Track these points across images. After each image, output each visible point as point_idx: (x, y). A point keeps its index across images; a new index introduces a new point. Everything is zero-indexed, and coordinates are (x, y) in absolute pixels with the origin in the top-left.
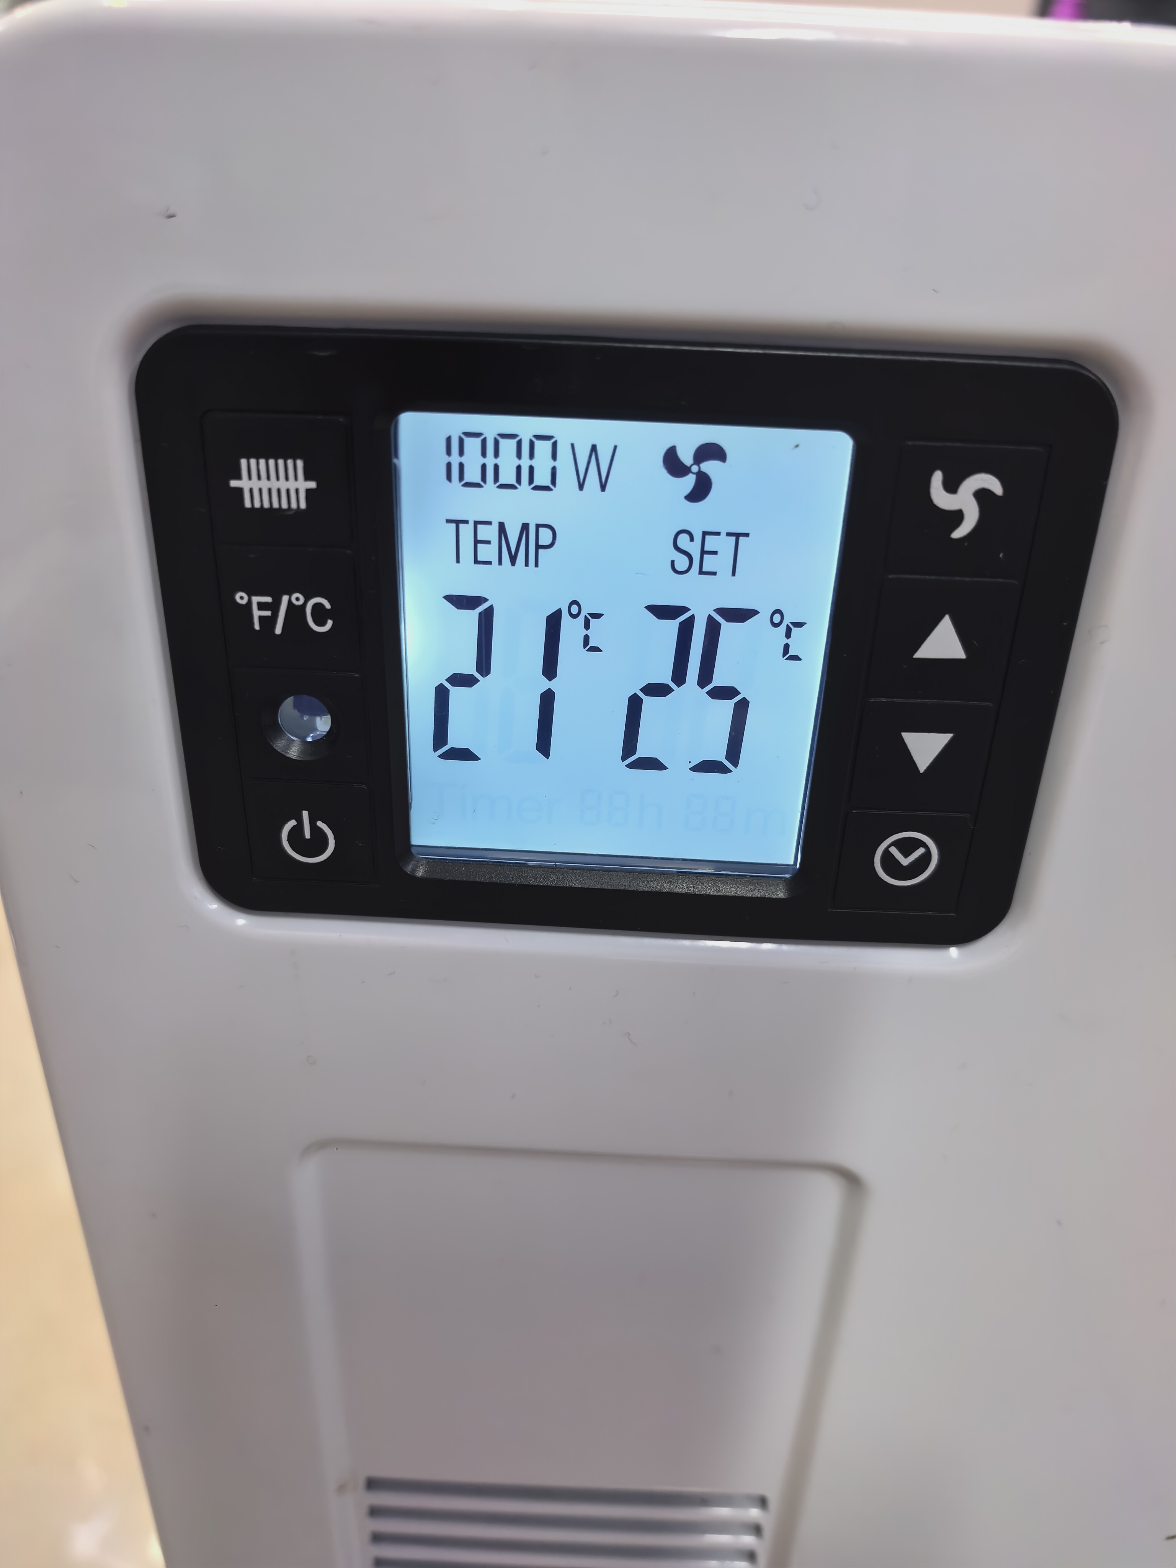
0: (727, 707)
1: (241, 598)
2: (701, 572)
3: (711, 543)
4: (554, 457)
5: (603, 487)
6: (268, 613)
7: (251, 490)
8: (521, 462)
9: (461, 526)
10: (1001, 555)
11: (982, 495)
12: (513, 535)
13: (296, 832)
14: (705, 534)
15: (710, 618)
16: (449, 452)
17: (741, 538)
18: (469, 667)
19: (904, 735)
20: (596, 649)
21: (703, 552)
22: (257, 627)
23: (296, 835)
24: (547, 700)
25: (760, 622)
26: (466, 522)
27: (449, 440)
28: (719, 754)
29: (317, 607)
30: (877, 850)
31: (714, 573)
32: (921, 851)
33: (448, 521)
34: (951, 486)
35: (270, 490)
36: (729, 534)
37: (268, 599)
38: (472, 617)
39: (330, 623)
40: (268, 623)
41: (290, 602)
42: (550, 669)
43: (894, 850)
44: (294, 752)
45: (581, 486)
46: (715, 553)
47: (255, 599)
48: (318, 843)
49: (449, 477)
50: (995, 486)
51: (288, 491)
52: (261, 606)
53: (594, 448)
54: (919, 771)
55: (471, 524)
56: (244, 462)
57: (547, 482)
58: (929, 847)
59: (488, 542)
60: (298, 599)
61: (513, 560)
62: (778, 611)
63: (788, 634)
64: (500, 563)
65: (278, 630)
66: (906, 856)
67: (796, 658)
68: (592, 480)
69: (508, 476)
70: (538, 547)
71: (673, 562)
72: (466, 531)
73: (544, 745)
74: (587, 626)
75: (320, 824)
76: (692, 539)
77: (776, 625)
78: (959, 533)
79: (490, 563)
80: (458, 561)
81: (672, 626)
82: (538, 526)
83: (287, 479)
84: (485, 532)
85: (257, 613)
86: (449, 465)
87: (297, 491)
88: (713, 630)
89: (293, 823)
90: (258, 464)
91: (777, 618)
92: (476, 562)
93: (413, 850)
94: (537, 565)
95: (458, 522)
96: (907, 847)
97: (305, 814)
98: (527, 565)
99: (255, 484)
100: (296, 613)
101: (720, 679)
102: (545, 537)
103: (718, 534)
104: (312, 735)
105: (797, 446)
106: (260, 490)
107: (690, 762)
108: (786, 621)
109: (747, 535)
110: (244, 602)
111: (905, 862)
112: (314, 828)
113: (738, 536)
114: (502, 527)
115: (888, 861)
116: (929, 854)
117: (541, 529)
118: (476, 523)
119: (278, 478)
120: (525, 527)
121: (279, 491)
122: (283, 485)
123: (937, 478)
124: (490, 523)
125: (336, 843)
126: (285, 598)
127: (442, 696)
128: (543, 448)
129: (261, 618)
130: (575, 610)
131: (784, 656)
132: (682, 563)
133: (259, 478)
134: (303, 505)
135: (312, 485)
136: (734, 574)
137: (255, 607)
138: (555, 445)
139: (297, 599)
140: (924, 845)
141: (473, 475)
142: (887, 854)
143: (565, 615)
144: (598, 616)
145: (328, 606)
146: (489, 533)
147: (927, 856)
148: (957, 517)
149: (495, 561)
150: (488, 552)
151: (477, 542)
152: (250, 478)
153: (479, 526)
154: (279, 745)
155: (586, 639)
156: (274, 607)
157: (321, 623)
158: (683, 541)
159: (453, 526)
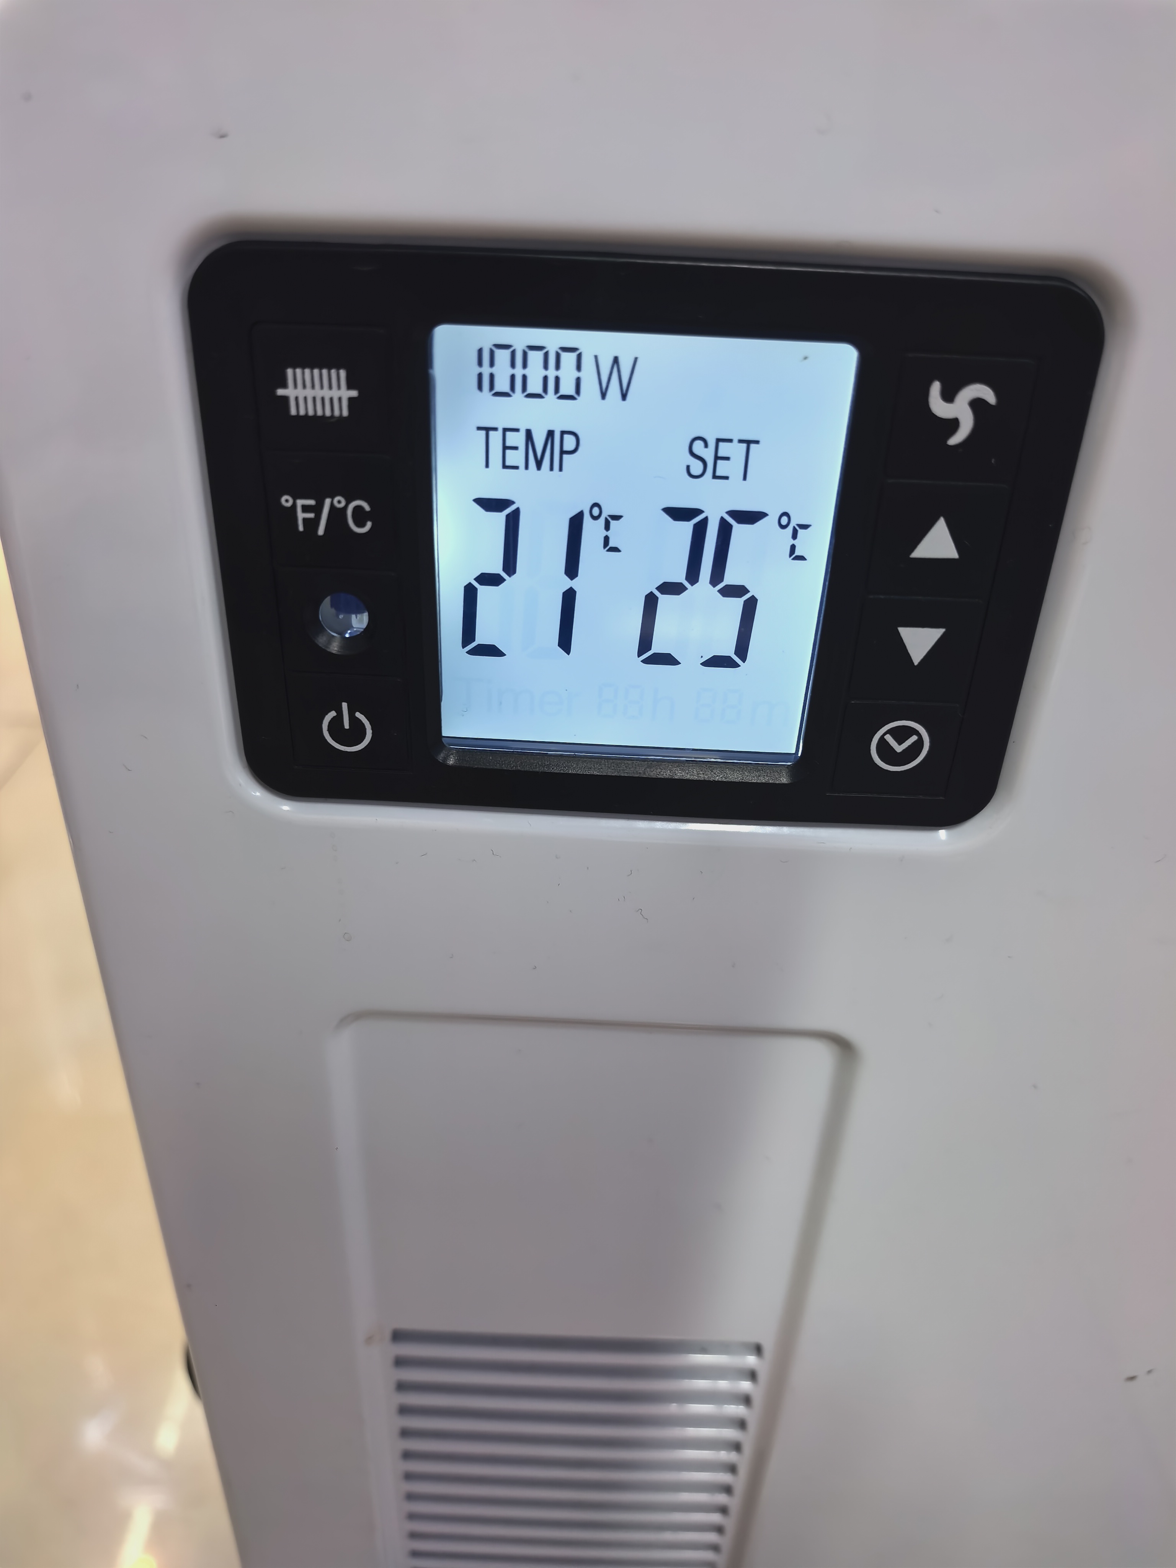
0: (737, 604)
1: (286, 501)
2: (715, 477)
3: (724, 449)
4: (579, 368)
5: (624, 396)
6: (311, 515)
7: (297, 399)
8: (548, 373)
9: (491, 433)
10: (993, 461)
11: (977, 405)
12: (539, 440)
13: (336, 723)
14: (719, 441)
15: (722, 520)
16: (480, 363)
17: (752, 446)
18: (496, 567)
19: (901, 630)
20: (615, 550)
21: (717, 458)
22: (301, 528)
23: (336, 726)
24: (569, 597)
25: (768, 524)
26: (495, 429)
27: (480, 351)
28: (729, 650)
29: (358, 509)
30: (873, 738)
31: (726, 478)
32: (914, 738)
33: (479, 428)
34: (948, 396)
35: (314, 399)
36: (741, 441)
37: (312, 502)
38: (499, 519)
39: (369, 525)
40: (312, 525)
41: (332, 505)
42: (572, 569)
43: (888, 738)
44: (335, 648)
45: (604, 395)
46: (727, 459)
47: (300, 502)
48: (356, 733)
49: (480, 387)
50: (988, 394)
51: (331, 400)
52: (305, 509)
53: (616, 360)
54: (913, 663)
55: (500, 432)
56: (290, 372)
57: (571, 391)
58: (922, 734)
59: (516, 448)
60: (339, 501)
61: (539, 465)
62: (785, 514)
63: (795, 535)
64: (527, 467)
65: (321, 531)
66: (900, 743)
67: (801, 558)
68: (614, 390)
69: (535, 386)
70: (563, 452)
71: (688, 467)
72: (496, 438)
73: (565, 642)
74: (607, 527)
75: (358, 715)
76: (706, 446)
77: (783, 527)
78: (955, 440)
79: (516, 468)
80: (487, 466)
81: (686, 528)
82: (563, 433)
83: (330, 387)
84: (513, 439)
85: (301, 516)
86: (480, 376)
87: (340, 399)
88: (725, 530)
89: (333, 714)
90: (303, 374)
91: (784, 520)
92: (505, 466)
93: (443, 739)
94: (561, 469)
95: (487, 430)
96: (901, 734)
97: (345, 705)
98: (552, 469)
99: (300, 393)
100: (337, 514)
101: (731, 578)
102: (569, 443)
103: (730, 441)
104: (349, 631)
105: (806, 358)
106: (305, 399)
107: (702, 657)
108: (793, 523)
109: (757, 442)
110: (289, 504)
111: (899, 748)
112: (353, 719)
113: (748, 443)
114: (529, 434)
115: (884, 749)
116: (920, 742)
117: (566, 436)
118: (505, 430)
119: (322, 387)
120: (551, 434)
121: (323, 399)
122: (327, 393)
123: (936, 388)
124: (517, 430)
125: (373, 733)
126: (328, 501)
127: (470, 594)
128: (568, 359)
129: (305, 520)
130: (596, 511)
131: (790, 556)
132: (697, 468)
133: (304, 386)
134: (345, 413)
135: (354, 393)
136: (745, 478)
137: (299, 509)
138: (579, 357)
140: (916, 732)
141: (502, 385)
142: (882, 741)
143: (587, 517)
144: (617, 518)
145: (367, 507)
146: (517, 439)
147: (919, 743)
148: (953, 425)
149: (522, 465)
150: (515, 458)
151: (505, 448)
152: (295, 386)
153: (508, 434)
154: (321, 641)
155: (606, 540)
156: (317, 510)
157: (361, 524)
158: (698, 447)
159: (483, 433)
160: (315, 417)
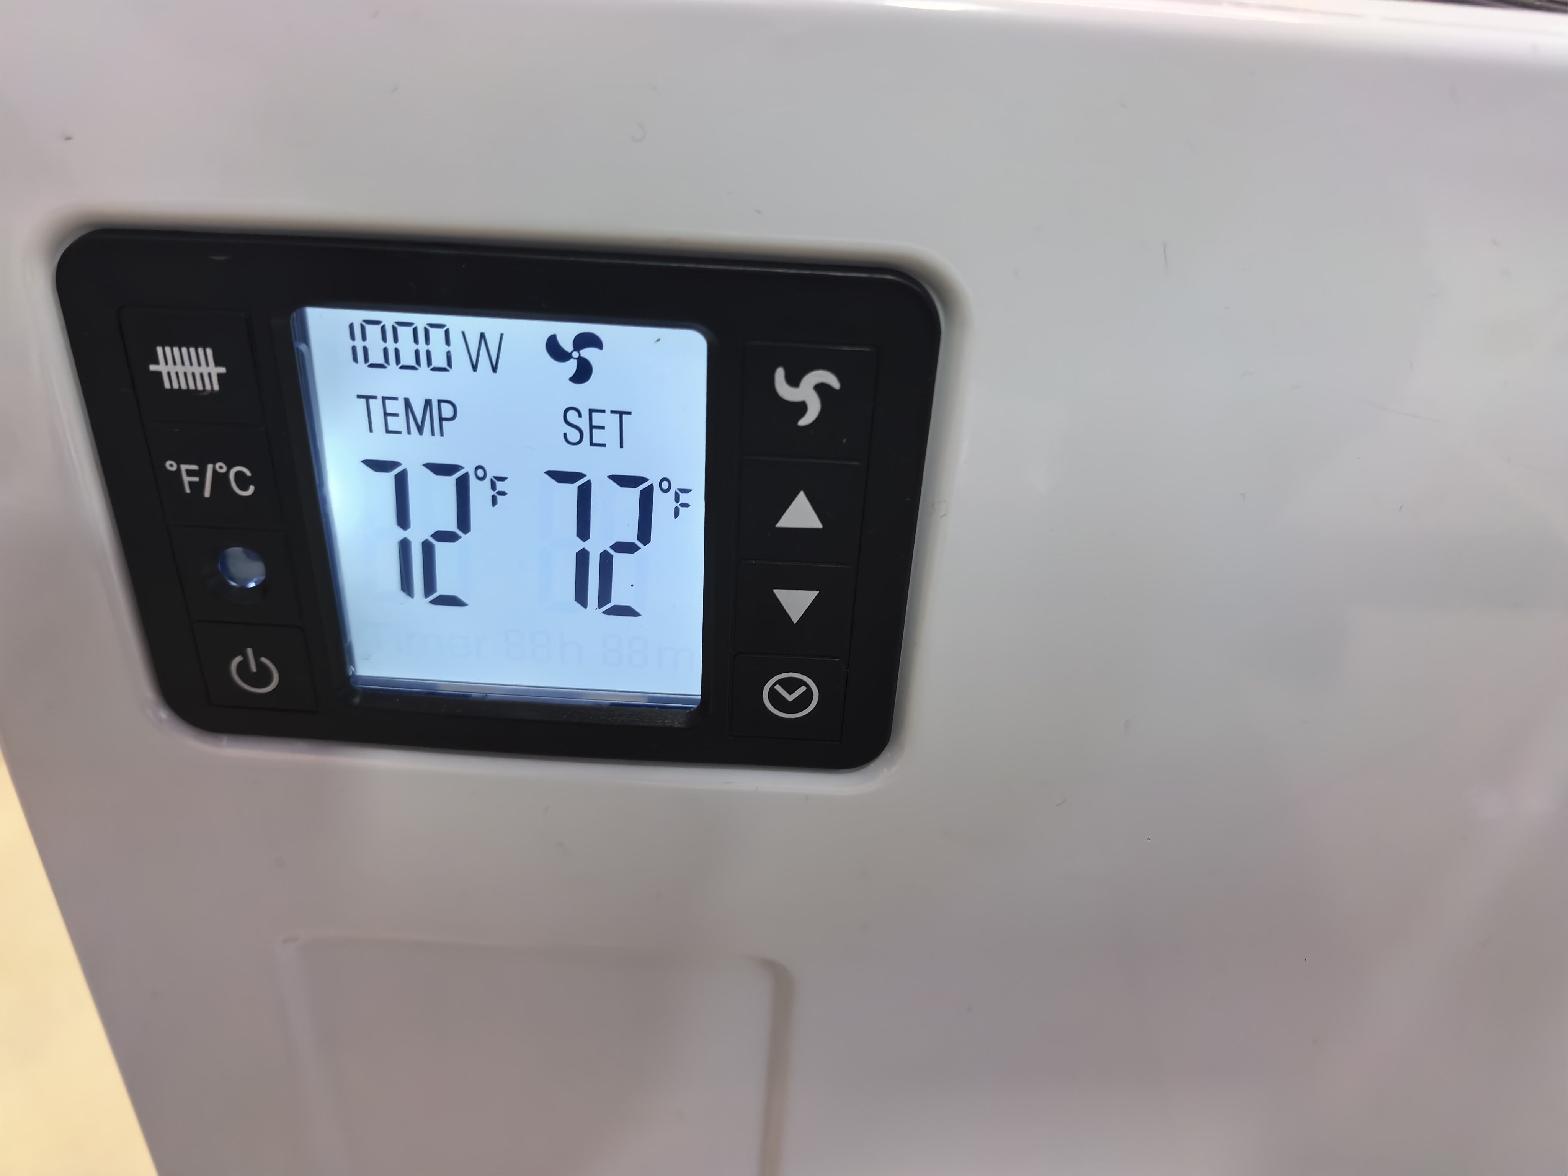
0: (630, 559)
1: (171, 465)
2: (592, 444)
3: (597, 419)
4: (448, 342)
5: (494, 369)
6: (196, 479)
8: (419, 347)
9: (371, 401)
10: (844, 441)
11: (821, 389)
12: (418, 409)
13: (244, 666)
14: (591, 411)
15: (605, 483)
16: (353, 337)
17: (625, 416)
18: (390, 522)
19: (776, 591)
21: (592, 427)
22: (188, 491)
23: (243, 668)
25: (648, 488)
26: (375, 397)
27: (351, 327)
28: (627, 599)
29: (239, 475)
31: (603, 445)
32: (803, 689)
33: (359, 396)
34: (794, 381)
35: (185, 374)
36: (612, 412)
37: (195, 467)
38: (388, 479)
39: (252, 489)
40: (197, 487)
41: (215, 471)
42: (466, 524)
43: (778, 688)
45: (475, 368)
46: (603, 428)
47: (184, 467)
48: (263, 677)
49: (355, 359)
50: (833, 381)
51: (202, 375)
52: (190, 473)
53: (482, 336)
54: (793, 622)
55: (380, 400)
56: (159, 350)
57: (444, 364)
59: (396, 415)
61: (420, 429)
62: (665, 479)
63: (675, 499)
64: (409, 432)
65: (207, 493)
66: (790, 694)
68: (484, 363)
69: (408, 358)
70: (442, 419)
71: (565, 435)
72: (376, 405)
74: (494, 487)
75: (264, 660)
76: (580, 415)
77: (665, 491)
78: (805, 422)
79: (400, 433)
80: (371, 431)
81: (571, 490)
82: (440, 402)
83: (199, 364)
84: (391, 407)
85: (186, 479)
86: (354, 349)
88: (608, 493)
89: (238, 659)
91: (663, 485)
92: (388, 431)
93: (353, 680)
94: (442, 434)
95: (367, 398)
96: (791, 685)
97: (250, 651)
98: (433, 434)
100: (220, 480)
101: (618, 535)
102: (447, 411)
103: (603, 411)
104: (251, 582)
105: (658, 340)
106: (177, 374)
107: (602, 607)
108: (674, 488)
109: (629, 413)
110: (174, 469)
111: (790, 698)
112: (259, 664)
113: (621, 413)
114: (407, 403)
116: (809, 691)
117: (443, 405)
118: (384, 399)
119: (191, 364)
120: (428, 403)
123: (780, 374)
124: (395, 399)
125: (280, 676)
126: (210, 467)
127: (369, 547)
128: (437, 335)
129: (190, 483)
130: (481, 473)
131: (675, 518)
132: (574, 436)
134: (216, 387)
136: (621, 446)
137: (184, 474)
138: (447, 333)
139: (221, 467)
140: (805, 684)
141: (376, 357)
143: (473, 478)
144: (501, 479)
145: (248, 473)
146: (397, 407)
147: (808, 694)
148: (801, 408)
149: (404, 429)
150: (399, 423)
151: (386, 415)
152: (166, 363)
153: (388, 402)
155: (495, 499)
156: (201, 473)
157: (244, 489)
158: (572, 416)
159: (364, 401)
160: (188, 390)
